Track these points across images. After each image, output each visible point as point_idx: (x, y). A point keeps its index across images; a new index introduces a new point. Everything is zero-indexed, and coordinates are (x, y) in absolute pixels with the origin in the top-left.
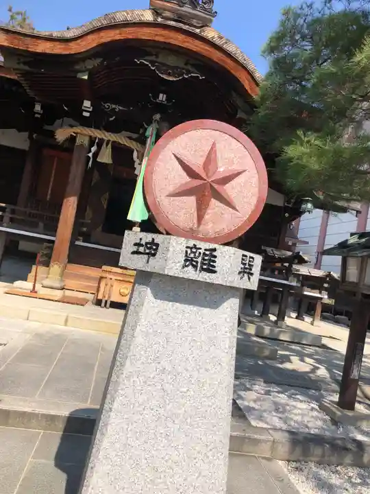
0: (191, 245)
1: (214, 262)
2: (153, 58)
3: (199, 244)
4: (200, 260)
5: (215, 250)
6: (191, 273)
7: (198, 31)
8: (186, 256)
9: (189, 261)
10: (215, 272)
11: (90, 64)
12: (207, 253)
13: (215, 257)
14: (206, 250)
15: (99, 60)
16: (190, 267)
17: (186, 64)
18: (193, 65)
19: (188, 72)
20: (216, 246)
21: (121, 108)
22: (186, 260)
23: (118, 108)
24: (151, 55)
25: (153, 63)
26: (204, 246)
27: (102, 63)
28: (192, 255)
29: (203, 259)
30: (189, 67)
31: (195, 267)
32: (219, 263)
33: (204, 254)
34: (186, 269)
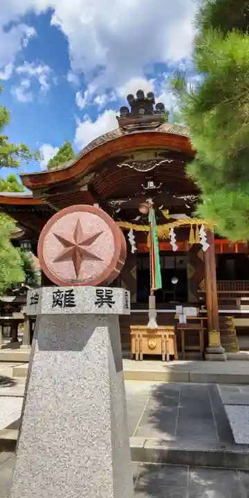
0: (56, 291)
1: (73, 299)
2: (130, 160)
3: (61, 288)
4: (63, 299)
5: (72, 291)
6: (58, 310)
7: (156, 130)
8: (54, 298)
9: (57, 302)
10: (74, 306)
11: (88, 179)
12: (67, 293)
13: (73, 295)
14: (67, 292)
15: (93, 175)
16: (57, 306)
17: (156, 156)
18: (160, 155)
19: (158, 161)
20: (73, 288)
21: (122, 201)
22: (54, 302)
23: (120, 202)
24: (127, 158)
25: (130, 163)
26: (64, 289)
27: (95, 175)
28: (58, 297)
29: (65, 299)
30: (158, 158)
31: (61, 305)
32: (76, 299)
33: (66, 295)
34: (55, 308)
